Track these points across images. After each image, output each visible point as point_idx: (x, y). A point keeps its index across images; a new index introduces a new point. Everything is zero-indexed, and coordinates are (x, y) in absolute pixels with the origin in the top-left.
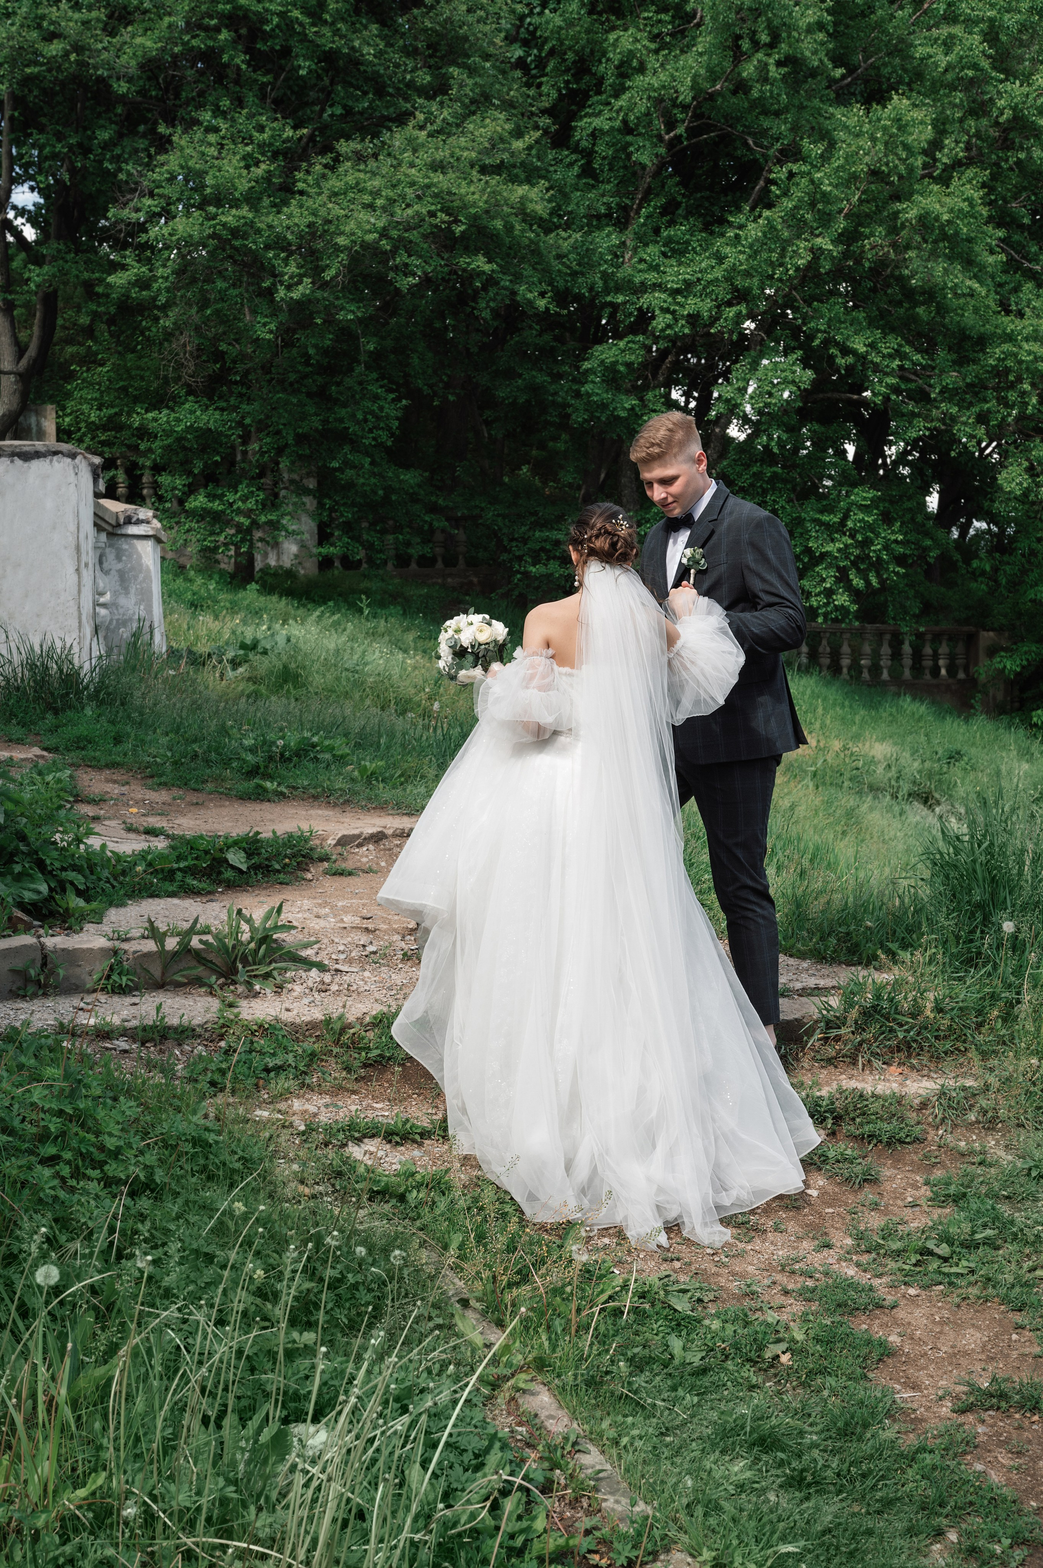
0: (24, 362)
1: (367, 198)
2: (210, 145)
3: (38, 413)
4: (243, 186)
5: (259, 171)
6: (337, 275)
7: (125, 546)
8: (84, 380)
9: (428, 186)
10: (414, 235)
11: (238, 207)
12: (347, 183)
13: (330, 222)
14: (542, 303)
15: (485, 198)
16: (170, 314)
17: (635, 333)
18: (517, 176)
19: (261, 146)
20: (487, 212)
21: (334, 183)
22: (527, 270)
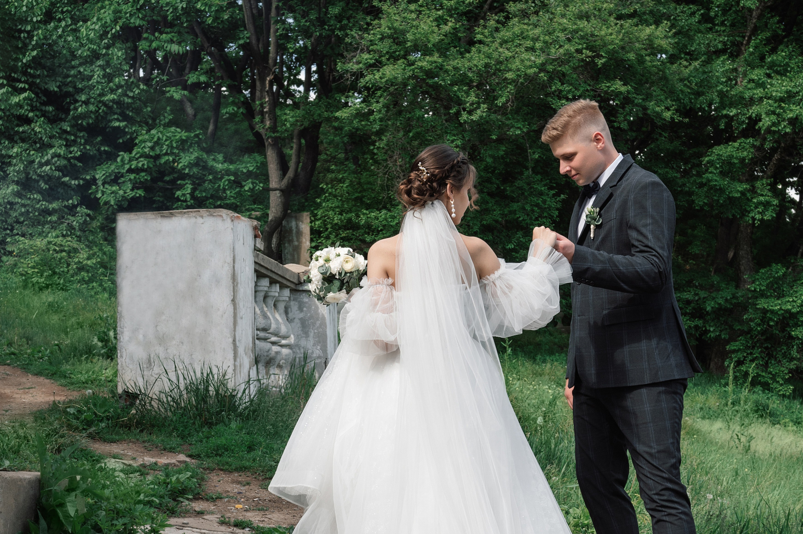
0: (285, 181)
1: (529, 43)
2: (412, 12)
3: (297, 219)
4: (435, 38)
5: (446, 28)
6: (507, 101)
7: (306, 300)
8: (330, 194)
9: (576, 31)
10: (565, 69)
11: (431, 55)
12: (514, 33)
13: (501, 63)
14: (667, 115)
15: (620, 37)
16: (383, 138)
17: (746, 137)
18: (646, 20)
19: (449, 10)
20: (623, 48)
21: (505, 34)
22: (656, 91)
